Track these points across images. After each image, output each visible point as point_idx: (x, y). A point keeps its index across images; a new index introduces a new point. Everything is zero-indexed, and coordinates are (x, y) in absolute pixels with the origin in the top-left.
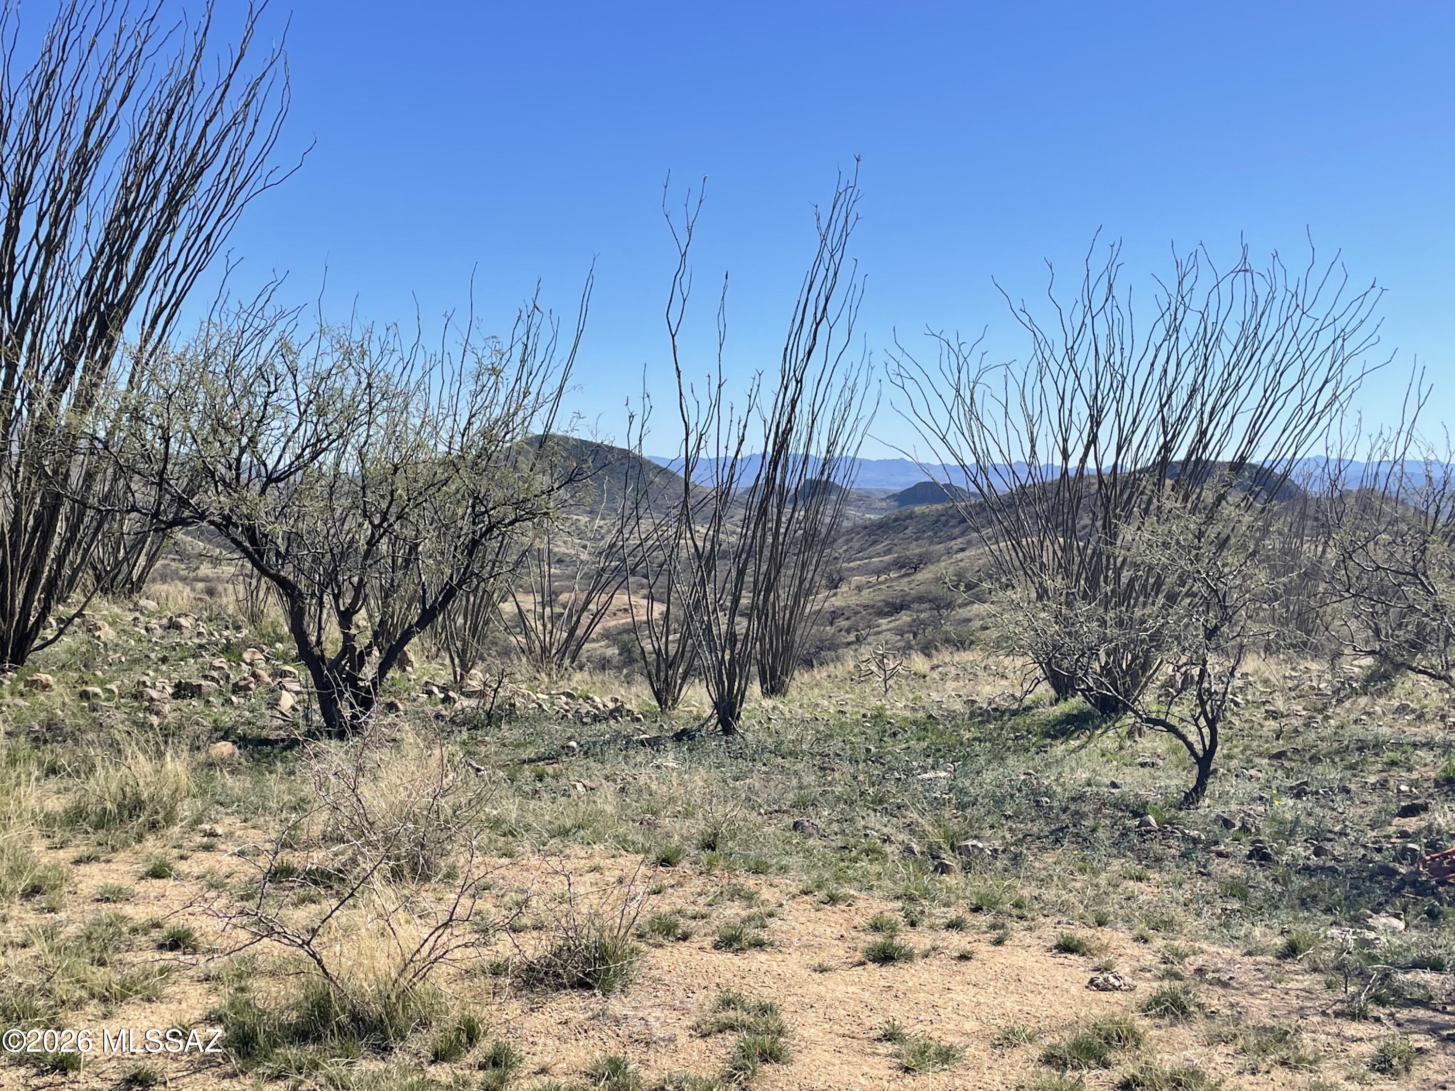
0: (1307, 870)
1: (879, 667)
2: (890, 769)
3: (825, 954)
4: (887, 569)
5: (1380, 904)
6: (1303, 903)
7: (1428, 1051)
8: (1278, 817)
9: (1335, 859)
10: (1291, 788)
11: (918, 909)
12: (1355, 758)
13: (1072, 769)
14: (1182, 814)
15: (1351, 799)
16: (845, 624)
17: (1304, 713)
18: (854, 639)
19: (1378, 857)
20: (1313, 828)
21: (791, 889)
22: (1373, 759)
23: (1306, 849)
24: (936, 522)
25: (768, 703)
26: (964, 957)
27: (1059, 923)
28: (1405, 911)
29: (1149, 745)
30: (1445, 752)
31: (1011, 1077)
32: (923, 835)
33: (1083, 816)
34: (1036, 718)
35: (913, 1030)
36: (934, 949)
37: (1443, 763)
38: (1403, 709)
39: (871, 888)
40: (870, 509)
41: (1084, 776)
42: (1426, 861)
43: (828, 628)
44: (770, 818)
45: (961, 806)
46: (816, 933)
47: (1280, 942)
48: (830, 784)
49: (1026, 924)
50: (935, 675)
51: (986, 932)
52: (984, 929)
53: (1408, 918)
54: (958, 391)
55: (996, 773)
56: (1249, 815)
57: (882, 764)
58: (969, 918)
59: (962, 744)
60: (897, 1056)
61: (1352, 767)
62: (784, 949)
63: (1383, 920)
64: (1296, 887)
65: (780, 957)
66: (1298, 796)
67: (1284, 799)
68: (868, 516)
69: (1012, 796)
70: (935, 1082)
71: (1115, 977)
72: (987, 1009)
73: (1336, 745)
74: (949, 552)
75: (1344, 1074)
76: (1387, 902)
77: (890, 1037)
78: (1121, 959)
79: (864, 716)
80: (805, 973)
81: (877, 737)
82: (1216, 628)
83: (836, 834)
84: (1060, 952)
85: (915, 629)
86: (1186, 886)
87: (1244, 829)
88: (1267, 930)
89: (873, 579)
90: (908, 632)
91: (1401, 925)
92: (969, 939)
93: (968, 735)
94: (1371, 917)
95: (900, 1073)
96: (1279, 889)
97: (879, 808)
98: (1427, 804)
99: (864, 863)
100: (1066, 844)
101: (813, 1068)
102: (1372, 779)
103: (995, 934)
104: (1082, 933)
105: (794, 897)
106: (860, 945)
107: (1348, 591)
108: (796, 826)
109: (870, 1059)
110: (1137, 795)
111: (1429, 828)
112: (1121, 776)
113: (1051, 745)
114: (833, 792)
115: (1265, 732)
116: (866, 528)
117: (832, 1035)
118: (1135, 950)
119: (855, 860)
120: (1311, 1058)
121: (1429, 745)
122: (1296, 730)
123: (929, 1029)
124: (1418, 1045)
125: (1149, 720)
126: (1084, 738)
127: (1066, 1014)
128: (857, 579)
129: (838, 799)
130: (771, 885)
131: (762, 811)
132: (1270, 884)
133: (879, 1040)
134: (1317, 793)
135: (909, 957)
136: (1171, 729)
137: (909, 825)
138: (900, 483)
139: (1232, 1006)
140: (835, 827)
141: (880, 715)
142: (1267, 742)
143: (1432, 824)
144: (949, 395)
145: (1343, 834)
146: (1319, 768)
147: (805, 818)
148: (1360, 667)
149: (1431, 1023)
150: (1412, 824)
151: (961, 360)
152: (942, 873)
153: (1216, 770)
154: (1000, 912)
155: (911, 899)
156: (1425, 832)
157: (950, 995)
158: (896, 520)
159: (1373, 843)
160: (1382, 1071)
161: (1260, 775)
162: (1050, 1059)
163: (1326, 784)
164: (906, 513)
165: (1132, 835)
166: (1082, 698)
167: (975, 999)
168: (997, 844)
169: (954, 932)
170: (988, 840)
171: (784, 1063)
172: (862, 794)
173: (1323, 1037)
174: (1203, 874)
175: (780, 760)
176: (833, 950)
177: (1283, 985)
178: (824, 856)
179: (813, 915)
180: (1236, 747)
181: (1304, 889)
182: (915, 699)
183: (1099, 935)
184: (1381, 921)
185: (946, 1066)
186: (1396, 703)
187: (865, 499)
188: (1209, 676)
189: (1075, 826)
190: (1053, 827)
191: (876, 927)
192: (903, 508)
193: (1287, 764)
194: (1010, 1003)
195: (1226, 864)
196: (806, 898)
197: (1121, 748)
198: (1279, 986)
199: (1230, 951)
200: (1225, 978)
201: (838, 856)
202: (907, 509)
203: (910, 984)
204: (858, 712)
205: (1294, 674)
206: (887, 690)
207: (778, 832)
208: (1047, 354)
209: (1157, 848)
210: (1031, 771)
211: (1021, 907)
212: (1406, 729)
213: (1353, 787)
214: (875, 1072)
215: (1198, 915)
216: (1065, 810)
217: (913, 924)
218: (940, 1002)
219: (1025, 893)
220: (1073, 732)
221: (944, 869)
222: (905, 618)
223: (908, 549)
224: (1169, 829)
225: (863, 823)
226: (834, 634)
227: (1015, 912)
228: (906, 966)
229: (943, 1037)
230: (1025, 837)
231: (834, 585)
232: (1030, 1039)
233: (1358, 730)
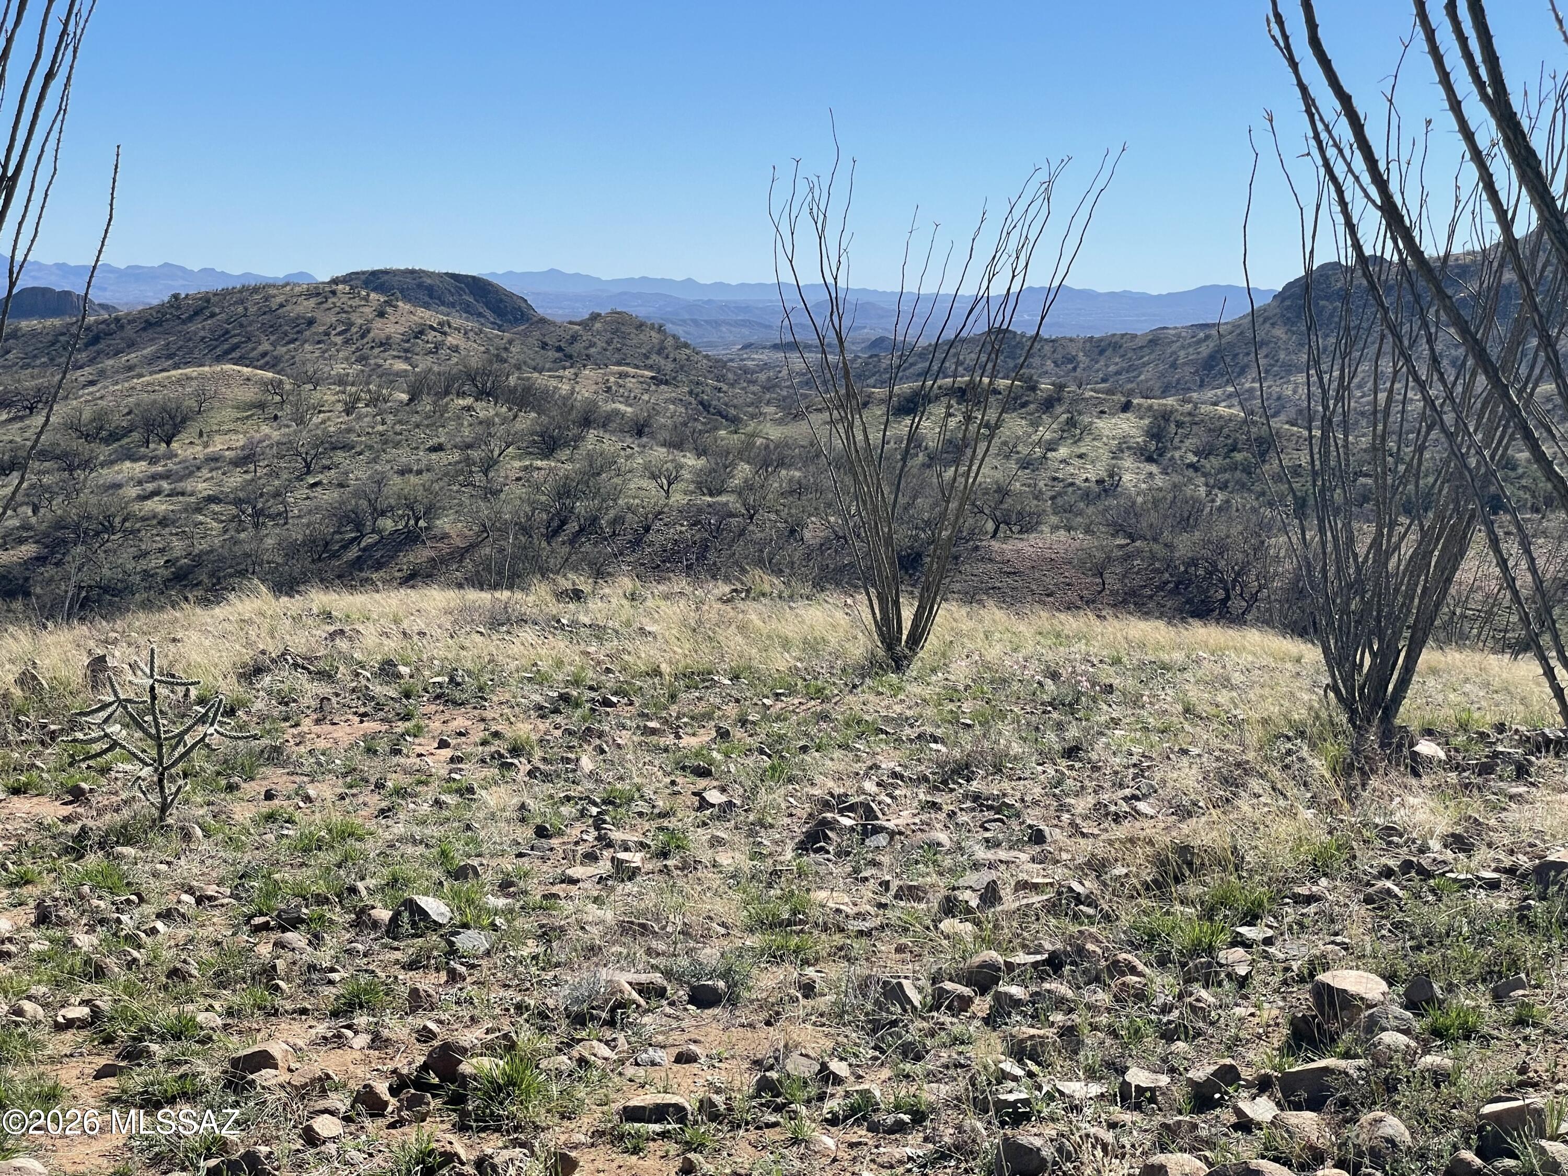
24: (53, 343)
223: (18, 381)
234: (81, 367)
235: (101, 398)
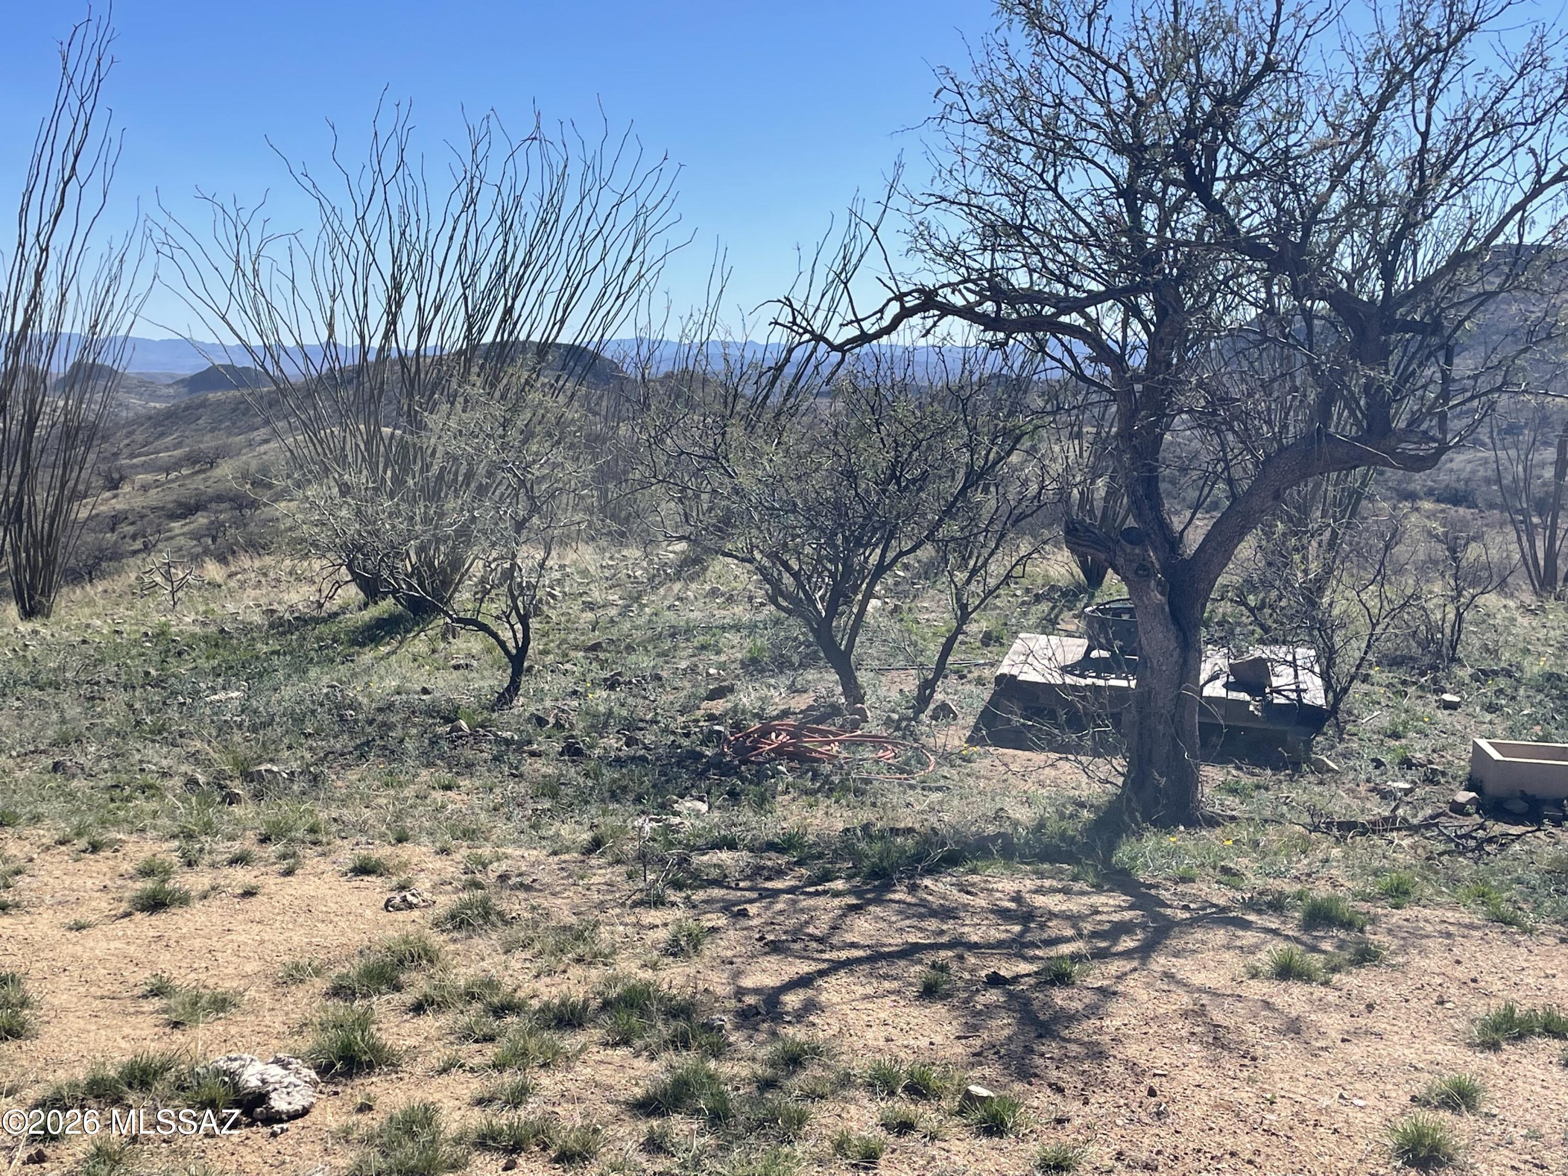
0: (619, 762)
1: (167, 579)
2: (172, 693)
3: (84, 909)
4: (177, 465)
5: (687, 788)
6: (614, 797)
7: (719, 929)
8: (592, 710)
9: (646, 748)
10: (605, 680)
11: (198, 846)
12: (667, 644)
13: (381, 678)
14: (495, 715)
15: (662, 686)
16: (130, 529)
17: (620, 602)
18: (142, 546)
19: (686, 743)
20: (626, 719)
21: (44, 840)
22: (684, 645)
23: (619, 739)
24: (234, 410)
25: (25, 627)
26: (249, 893)
27: (357, 844)
28: (708, 793)
29: (464, 646)
30: (750, 633)
31: (293, 1016)
32: (210, 763)
33: (391, 727)
34: (343, 625)
35: (184, 980)
36: (213, 889)
37: (748, 643)
38: (714, 592)
39: (143, 830)
40: (154, 397)
41: (393, 683)
42: (730, 742)
43: (108, 535)
44: (24, 761)
45: (254, 729)
46: (75, 887)
47: (586, 836)
48: (100, 716)
49: (319, 849)
50: (233, 584)
51: (275, 864)
52: (273, 860)
53: (712, 800)
54: (237, 263)
55: (295, 688)
56: (563, 711)
57: (164, 688)
58: (256, 850)
59: (258, 658)
60: (165, 1012)
61: (664, 654)
62: (32, 910)
63: (688, 804)
64: (606, 779)
65: (27, 919)
66: (612, 687)
67: (598, 691)
68: (152, 404)
69: (313, 712)
70: (208, 1033)
71: (413, 895)
72: (271, 947)
73: (650, 633)
74: (250, 444)
75: (639, 962)
76: (693, 786)
77: (158, 991)
78: (422, 875)
79: (146, 634)
80: (57, 934)
81: (158, 658)
82: (525, 520)
83: (106, 772)
84: (356, 875)
85: (214, 532)
86: (497, 790)
87: (559, 726)
88: (577, 827)
89: (162, 477)
90: (205, 536)
91: (704, 807)
92: (254, 873)
93: (265, 649)
94: (677, 802)
95: (168, 1030)
96: (590, 783)
97: (158, 738)
98: (733, 685)
99: (140, 801)
100: (372, 758)
101: (63, 1038)
102: (683, 665)
103: (284, 865)
104: (381, 852)
105: (48, 849)
106: (127, 894)
107: (654, 477)
108: (56, 767)
109: (132, 1020)
110: (449, 700)
111: (735, 709)
112: (433, 680)
113: (359, 654)
114: (103, 724)
115: (581, 624)
116: (150, 418)
117: (89, 999)
118: (438, 863)
119: (128, 799)
120: (607, 951)
121: (737, 628)
122: (612, 621)
123: (203, 977)
124: (710, 924)
125: (459, 620)
126: (395, 644)
127: (357, 939)
128: (141, 478)
129: (109, 732)
130: (20, 838)
131: (14, 753)
132: (581, 780)
133: (145, 997)
134: (630, 682)
135: (184, 900)
136: (483, 628)
137: (194, 754)
138: (191, 366)
139: (534, 908)
140: (105, 764)
141: (163, 633)
142: (583, 634)
143: (736, 705)
144: (228, 268)
145: (655, 722)
146: (633, 658)
147: (67, 757)
148: (674, 553)
149: (723, 900)
150: (719, 706)
151: (240, 228)
152: (230, 804)
153: (530, 668)
154: (292, 840)
155: (190, 836)
156: (731, 713)
157: (229, 937)
158: (187, 408)
159: (682, 728)
160: (674, 955)
161: (575, 669)
162: (339, 991)
163: (639, 672)
164: (197, 401)
165: (442, 742)
166: (393, 601)
167: (258, 938)
168: (295, 766)
169: (238, 868)
170: (286, 762)
171: (27, 1038)
172: (138, 723)
173: (621, 928)
174: (515, 776)
175: (36, 693)
176: (94, 904)
177: (586, 881)
178: (90, 798)
179: (71, 866)
180: (553, 641)
181: (614, 781)
182: (206, 612)
183: (400, 852)
184: (687, 805)
185: (221, 1015)
186: (707, 587)
187: (146, 386)
188: (521, 570)
189: (382, 738)
190: (358, 742)
191: (147, 872)
192: (194, 395)
193: (602, 656)
194: (298, 938)
195: (539, 764)
196: (63, 848)
197: (434, 651)
198: (581, 883)
199: (535, 853)
200: (528, 881)
201: (107, 796)
202: (199, 396)
203: (185, 930)
204: (138, 631)
205: (610, 563)
206: (175, 603)
207: (34, 777)
208: (336, 225)
209: (469, 753)
210: (335, 683)
211: (315, 832)
212: (716, 612)
213: (664, 674)
214: (138, 1032)
215: (508, 819)
216: (370, 722)
217: (189, 864)
218: (218, 946)
219: (323, 816)
220: (383, 637)
221: (232, 799)
222: (201, 520)
223: (201, 442)
224: (481, 731)
225: (138, 757)
226: (116, 542)
227: (309, 837)
228: (180, 911)
229: (220, 983)
230: (326, 755)
231: (113, 485)
232: (317, 972)
233: (670, 615)
234: (257, 429)
235: (265, 453)
